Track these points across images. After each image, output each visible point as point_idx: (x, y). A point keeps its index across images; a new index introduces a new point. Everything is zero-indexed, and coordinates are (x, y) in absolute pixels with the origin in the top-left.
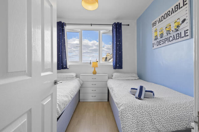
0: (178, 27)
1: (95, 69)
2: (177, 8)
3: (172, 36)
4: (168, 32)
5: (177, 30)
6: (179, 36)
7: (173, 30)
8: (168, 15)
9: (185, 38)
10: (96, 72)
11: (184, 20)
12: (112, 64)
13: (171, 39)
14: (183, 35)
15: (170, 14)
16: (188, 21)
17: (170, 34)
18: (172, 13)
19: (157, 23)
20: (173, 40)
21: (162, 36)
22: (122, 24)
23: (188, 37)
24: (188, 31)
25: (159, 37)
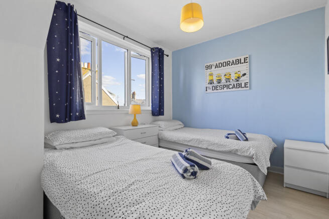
0: (238, 78)
1: (135, 116)
2: (238, 62)
3: (233, 85)
4: (228, 80)
5: (238, 81)
6: (240, 86)
7: (233, 79)
8: (228, 64)
9: (244, 89)
10: (137, 123)
11: (244, 75)
12: (151, 109)
13: (231, 87)
14: (243, 85)
15: (230, 64)
16: (247, 75)
17: (229, 82)
18: (232, 64)
19: (213, 67)
20: (233, 88)
21: (219, 81)
22: (165, 53)
23: (248, 88)
24: (248, 84)
25: (215, 82)
